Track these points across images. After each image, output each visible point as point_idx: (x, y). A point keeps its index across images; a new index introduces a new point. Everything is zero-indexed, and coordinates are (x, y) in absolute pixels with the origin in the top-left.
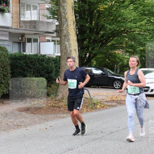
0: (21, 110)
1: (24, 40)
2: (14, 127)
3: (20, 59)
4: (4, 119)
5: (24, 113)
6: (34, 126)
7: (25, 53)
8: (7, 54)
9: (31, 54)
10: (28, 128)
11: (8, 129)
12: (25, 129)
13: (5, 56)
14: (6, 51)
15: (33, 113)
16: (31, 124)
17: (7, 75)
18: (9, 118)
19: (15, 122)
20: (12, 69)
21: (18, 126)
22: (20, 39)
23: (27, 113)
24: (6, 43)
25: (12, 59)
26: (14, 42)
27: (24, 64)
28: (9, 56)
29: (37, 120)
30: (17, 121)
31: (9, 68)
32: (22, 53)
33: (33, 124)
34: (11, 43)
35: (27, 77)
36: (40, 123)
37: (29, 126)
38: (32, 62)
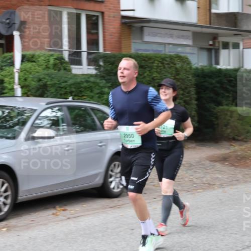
0: (214, 160)
1: (217, 45)
2: (203, 187)
3: (210, 77)
4: (187, 173)
5: (218, 165)
6: (235, 187)
7: (219, 67)
8: (191, 68)
9: (229, 67)
10: (227, 189)
11: (193, 189)
12: (221, 190)
13: (187, 71)
14: (189, 63)
15: (234, 166)
16: (231, 184)
17: (190, 102)
18: (195, 172)
19: (205, 179)
20: (198, 93)
21: (210, 186)
22: (211, 43)
23: (223, 165)
24: (188, 50)
25: (198, 76)
26: (202, 49)
27: (218, 85)
28: (192, 72)
29: (241, 177)
30: (208, 177)
31: (193, 91)
32: (214, 66)
33: (235, 183)
34: (195, 50)
35: (222, 105)
36: (245, 182)
37: (227, 185)
38: (230, 81)
